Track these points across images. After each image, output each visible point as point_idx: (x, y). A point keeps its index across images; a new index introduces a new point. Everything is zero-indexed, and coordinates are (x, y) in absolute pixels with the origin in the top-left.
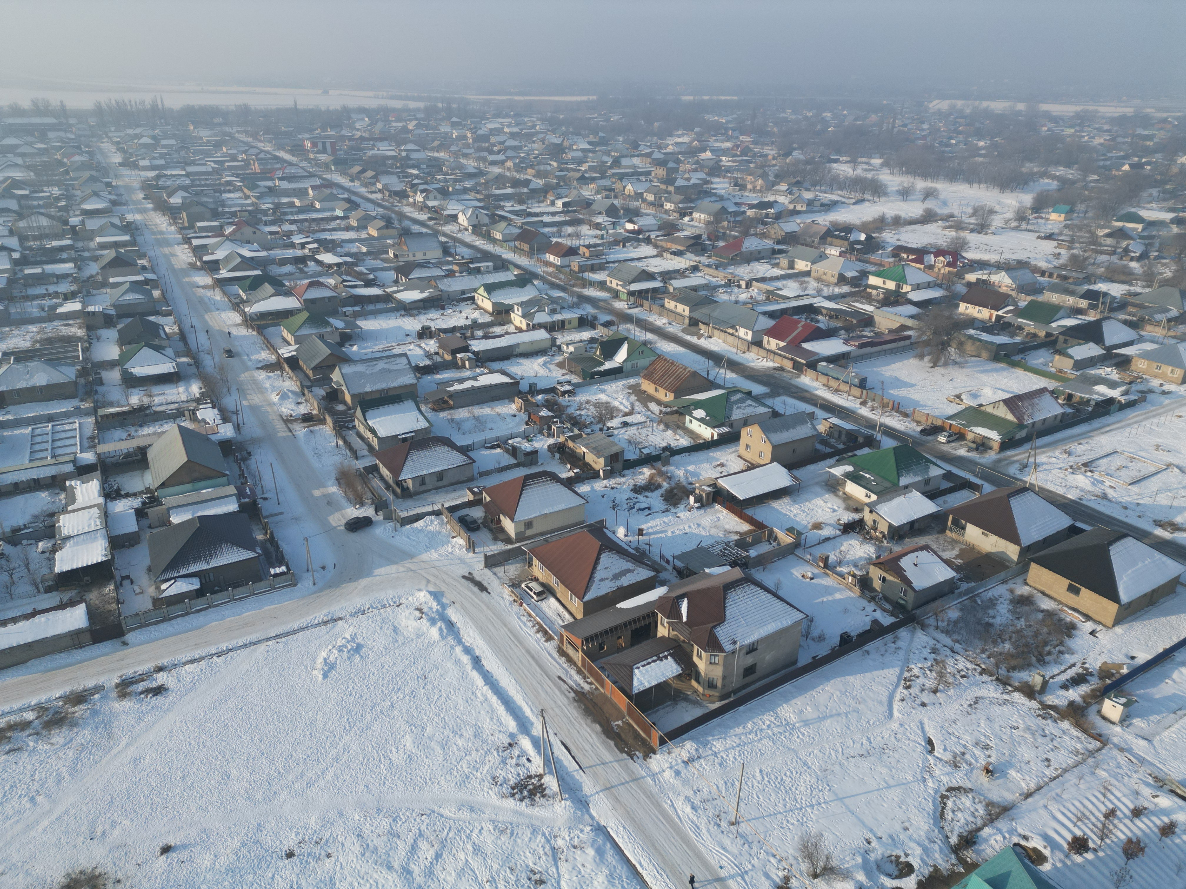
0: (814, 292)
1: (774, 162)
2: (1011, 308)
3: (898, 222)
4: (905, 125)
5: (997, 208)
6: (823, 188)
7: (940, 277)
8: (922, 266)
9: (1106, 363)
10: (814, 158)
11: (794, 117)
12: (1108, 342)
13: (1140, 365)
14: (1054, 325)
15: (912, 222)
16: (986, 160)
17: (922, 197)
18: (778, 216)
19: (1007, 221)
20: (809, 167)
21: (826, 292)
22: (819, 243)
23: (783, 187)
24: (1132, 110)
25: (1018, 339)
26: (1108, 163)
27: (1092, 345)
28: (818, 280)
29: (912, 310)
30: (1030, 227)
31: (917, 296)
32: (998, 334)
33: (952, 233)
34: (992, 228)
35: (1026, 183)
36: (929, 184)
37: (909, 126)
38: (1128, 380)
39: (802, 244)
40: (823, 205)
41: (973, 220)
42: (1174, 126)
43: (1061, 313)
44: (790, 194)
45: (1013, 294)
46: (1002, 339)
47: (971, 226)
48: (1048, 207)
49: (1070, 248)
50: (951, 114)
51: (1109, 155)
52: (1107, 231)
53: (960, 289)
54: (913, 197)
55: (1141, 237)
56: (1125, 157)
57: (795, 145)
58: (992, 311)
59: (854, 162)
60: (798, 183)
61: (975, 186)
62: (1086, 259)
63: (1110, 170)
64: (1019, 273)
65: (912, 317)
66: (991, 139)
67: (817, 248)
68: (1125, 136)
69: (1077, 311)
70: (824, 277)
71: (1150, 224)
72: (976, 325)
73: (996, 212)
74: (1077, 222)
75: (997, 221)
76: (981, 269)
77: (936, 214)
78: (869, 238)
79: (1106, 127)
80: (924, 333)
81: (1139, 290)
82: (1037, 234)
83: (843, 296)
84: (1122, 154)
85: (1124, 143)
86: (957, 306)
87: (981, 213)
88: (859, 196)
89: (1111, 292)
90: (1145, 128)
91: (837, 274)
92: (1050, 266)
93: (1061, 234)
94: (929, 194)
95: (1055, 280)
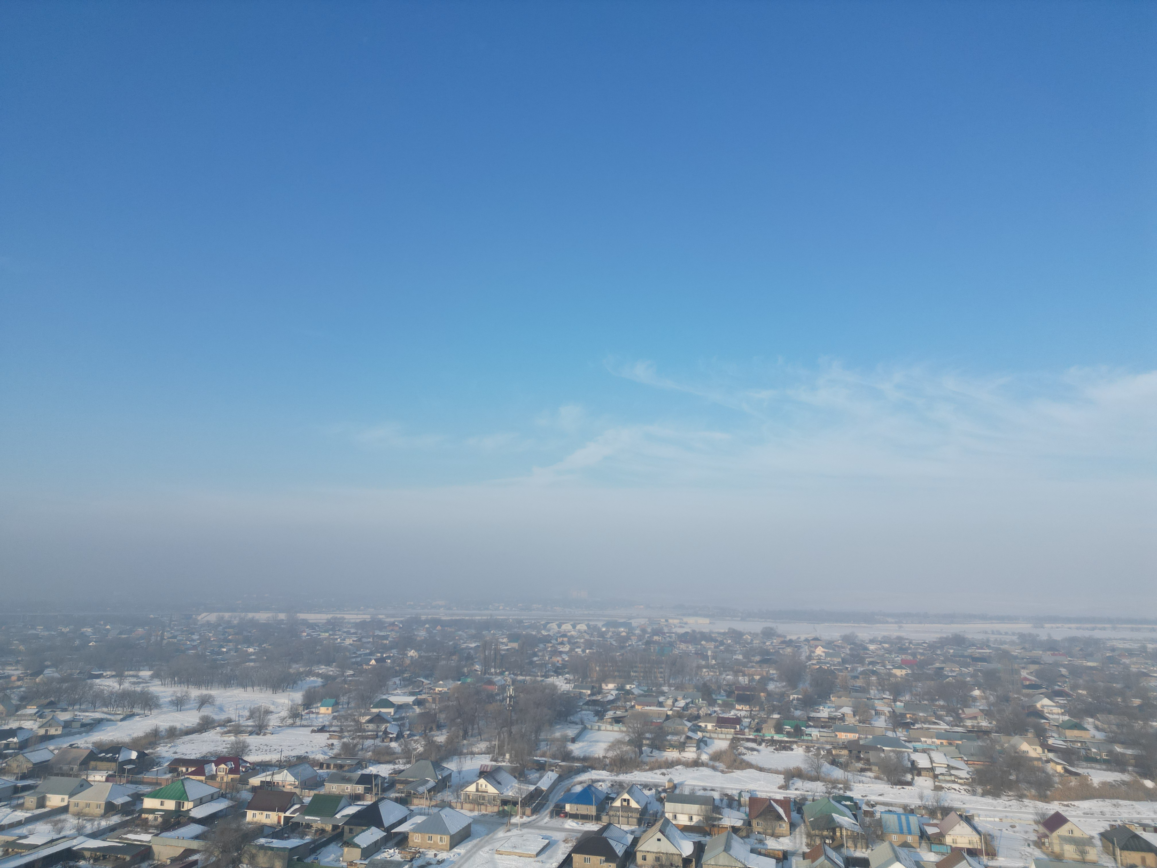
0: (73, 832)
1: (19, 683)
2: (297, 806)
3: (173, 734)
4: (175, 637)
5: (272, 708)
6: (83, 707)
7: (224, 786)
8: (203, 778)
9: (390, 844)
10: (71, 674)
11: (47, 633)
12: (386, 824)
13: (416, 839)
14: (338, 816)
15: (189, 732)
16: (257, 664)
17: (197, 705)
18: (23, 746)
19: (283, 719)
20: (65, 685)
21: (89, 828)
22: (80, 770)
23: (32, 710)
24: (369, 616)
25: (308, 839)
26: (359, 659)
27: (374, 829)
28: (79, 815)
29: (196, 829)
30: (304, 723)
31: (199, 813)
32: (288, 838)
33: (232, 738)
34: (270, 728)
35: (295, 682)
36: (204, 692)
37: (178, 638)
38: (409, 858)
39: (57, 775)
40: (83, 725)
41: (250, 723)
42: (400, 628)
43: (343, 802)
44: (41, 717)
45: (297, 791)
46: (293, 842)
47: (250, 729)
48: (316, 703)
49: (341, 738)
50: (219, 625)
51: (359, 653)
52: (368, 718)
53: (246, 795)
54: (187, 707)
55: (395, 720)
56: (371, 654)
57: (48, 663)
58: (280, 814)
59: (120, 676)
60: (51, 704)
61: (249, 689)
62: (355, 745)
63: (361, 665)
64: (300, 769)
65: (197, 837)
66: (260, 645)
67: (76, 776)
68: (368, 637)
69: (356, 798)
70: (87, 810)
71: (399, 707)
72: (266, 831)
73: (272, 712)
74: (342, 713)
75: (273, 721)
76: (264, 771)
77: (213, 721)
78: (142, 755)
79: (353, 631)
80: (211, 854)
81: (401, 767)
82: (311, 729)
83: (112, 829)
84: (368, 651)
85: (368, 642)
86: (244, 815)
87: (257, 714)
88: (128, 711)
89: (380, 773)
90: (381, 630)
91: (103, 803)
92: (327, 757)
93: (331, 725)
94: (204, 702)
95: (332, 770)
